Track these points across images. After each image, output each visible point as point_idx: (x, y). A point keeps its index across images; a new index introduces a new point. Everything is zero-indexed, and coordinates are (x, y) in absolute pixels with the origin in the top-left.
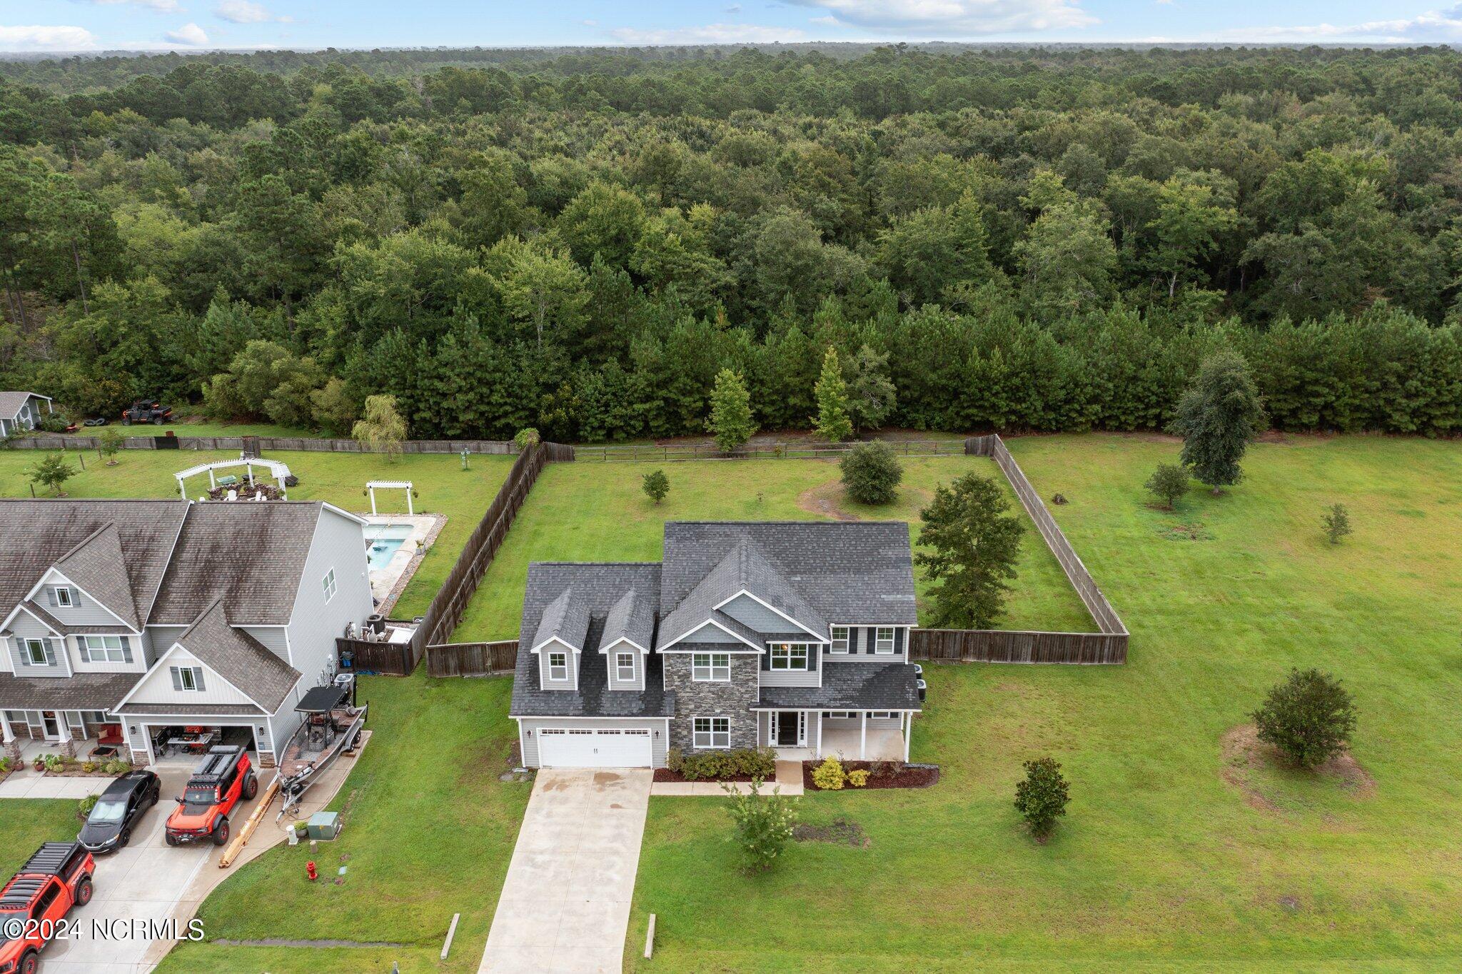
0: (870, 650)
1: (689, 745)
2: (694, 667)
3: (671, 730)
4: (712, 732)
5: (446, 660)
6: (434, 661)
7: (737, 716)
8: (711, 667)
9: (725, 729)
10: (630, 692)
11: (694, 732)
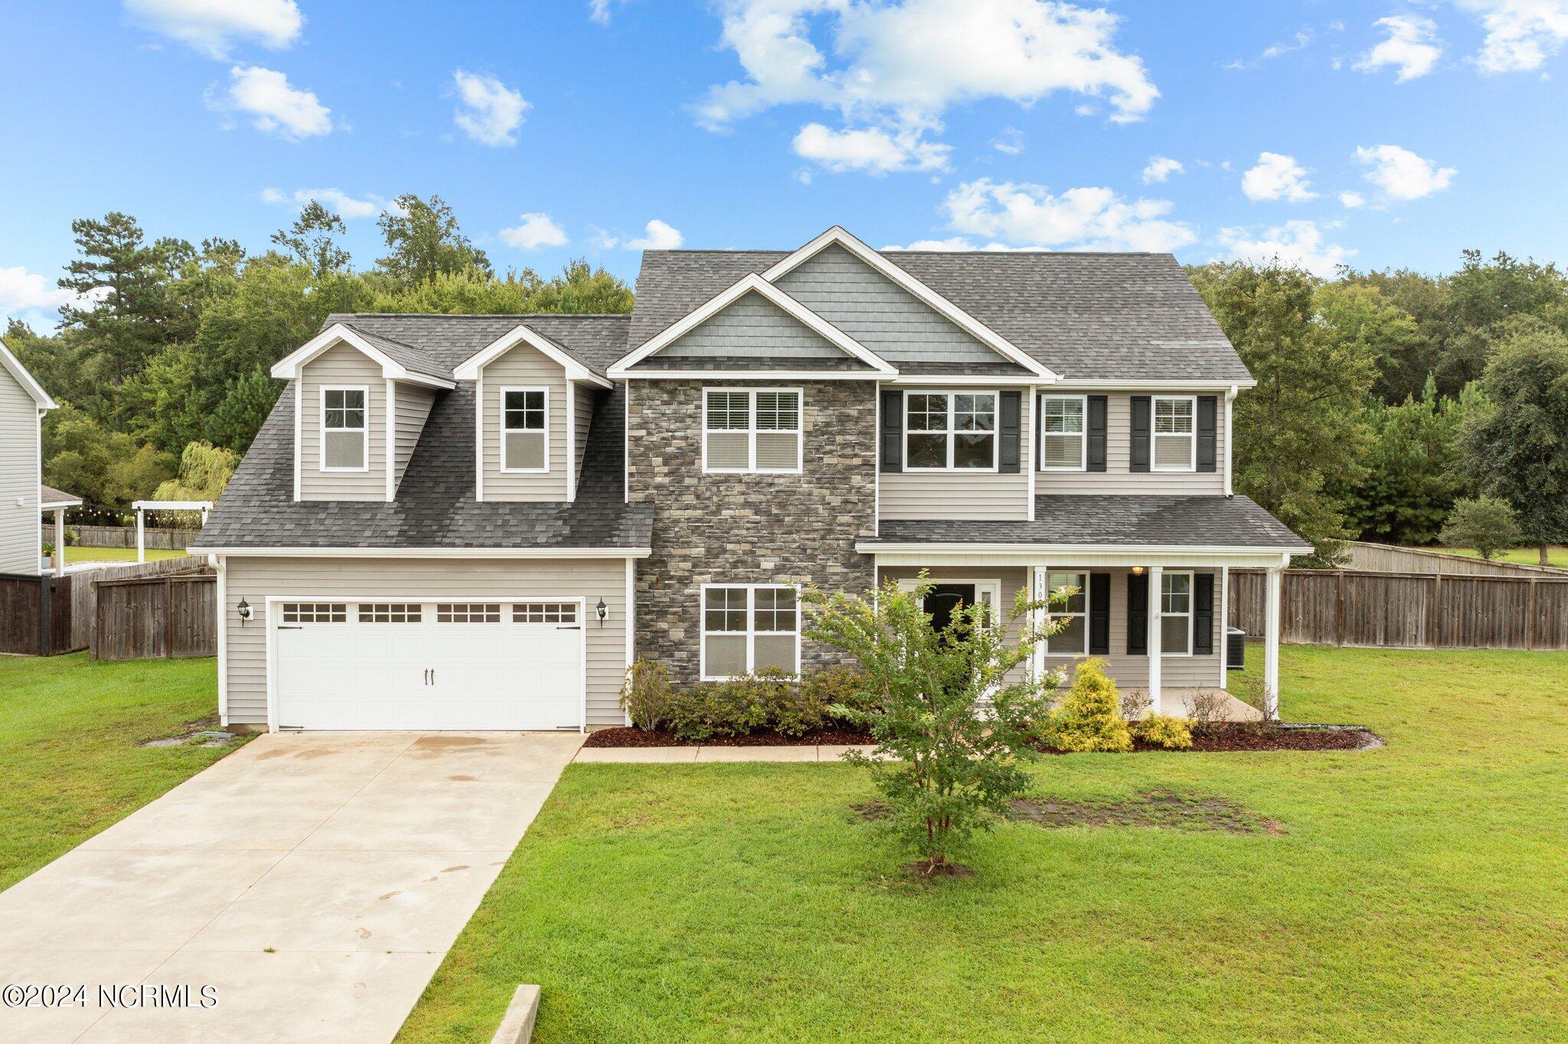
0: (1139, 463)
1: (688, 671)
2: (705, 431)
3: (641, 625)
4: (751, 633)
5: (138, 615)
6: (110, 620)
7: (821, 578)
8: (752, 431)
9: (787, 621)
10: (534, 505)
11: (703, 633)
